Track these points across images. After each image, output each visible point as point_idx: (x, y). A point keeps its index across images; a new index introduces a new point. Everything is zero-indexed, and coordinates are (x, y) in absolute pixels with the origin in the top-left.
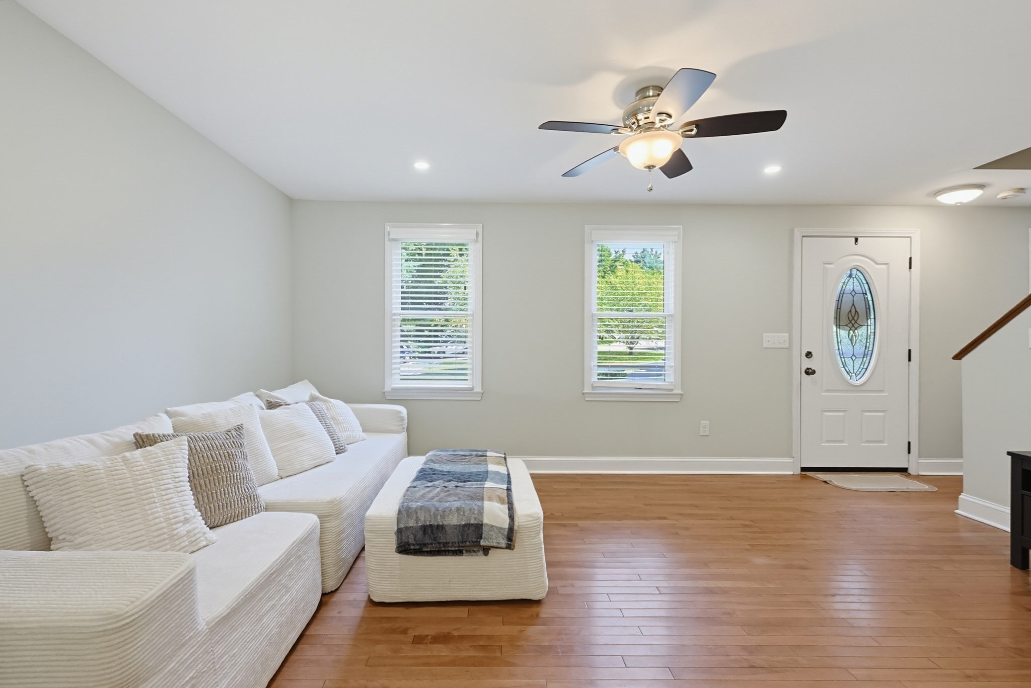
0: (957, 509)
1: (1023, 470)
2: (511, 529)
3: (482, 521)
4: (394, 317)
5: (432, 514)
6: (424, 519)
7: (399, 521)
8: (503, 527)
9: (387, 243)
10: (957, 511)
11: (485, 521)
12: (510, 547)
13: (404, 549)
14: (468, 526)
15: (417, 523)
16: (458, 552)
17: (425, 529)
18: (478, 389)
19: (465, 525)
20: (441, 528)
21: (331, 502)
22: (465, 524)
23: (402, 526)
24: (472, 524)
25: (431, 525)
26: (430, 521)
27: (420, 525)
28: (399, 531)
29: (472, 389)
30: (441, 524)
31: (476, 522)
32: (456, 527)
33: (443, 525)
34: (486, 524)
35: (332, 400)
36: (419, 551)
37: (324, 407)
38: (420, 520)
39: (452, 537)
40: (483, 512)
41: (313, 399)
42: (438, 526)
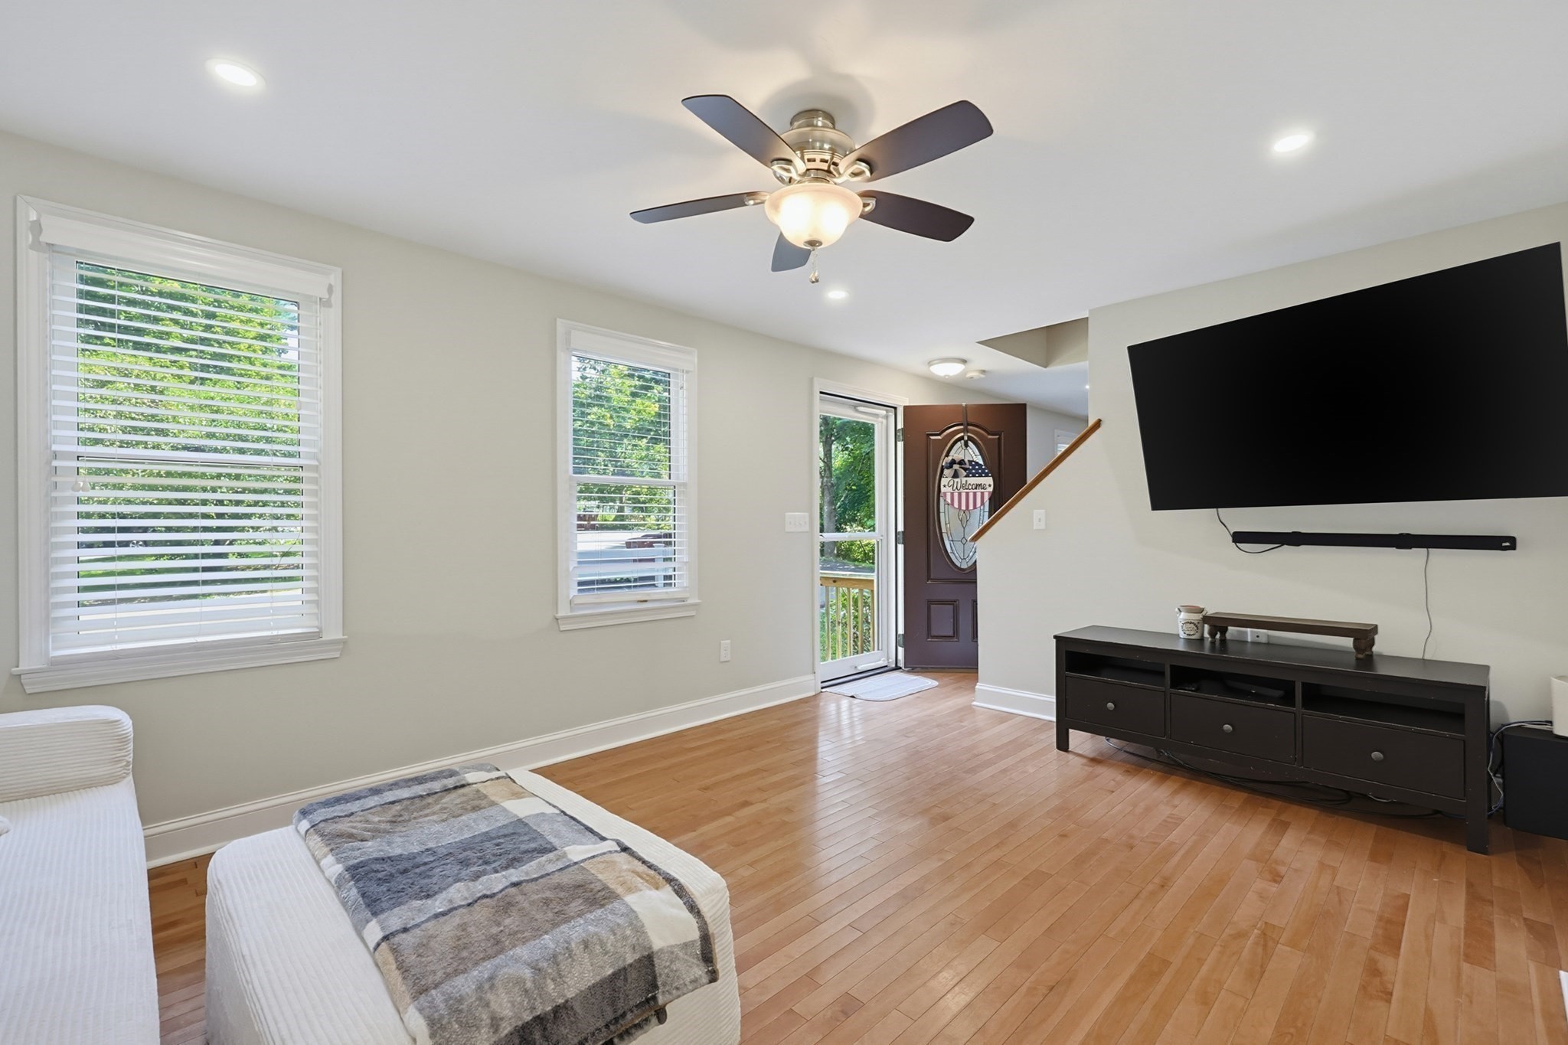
0: (974, 701)
1: (1067, 652)
2: (704, 936)
3: (650, 948)
4: (55, 463)
5: (529, 985)
6: (513, 1010)
8: (690, 939)
10: (974, 703)
11: (657, 943)
12: (714, 977)
14: (622, 973)
15: (496, 1031)
19: (615, 976)
20: (562, 1010)
22: (614, 974)
24: (631, 965)
25: (538, 1017)
26: (533, 1008)
27: (506, 1032)
29: (318, 635)
30: (561, 1001)
31: (637, 956)
32: (593, 990)
33: (567, 1001)
34: (661, 950)
38: (502, 1019)
39: (590, 1021)
40: (643, 926)
42: (556, 1010)
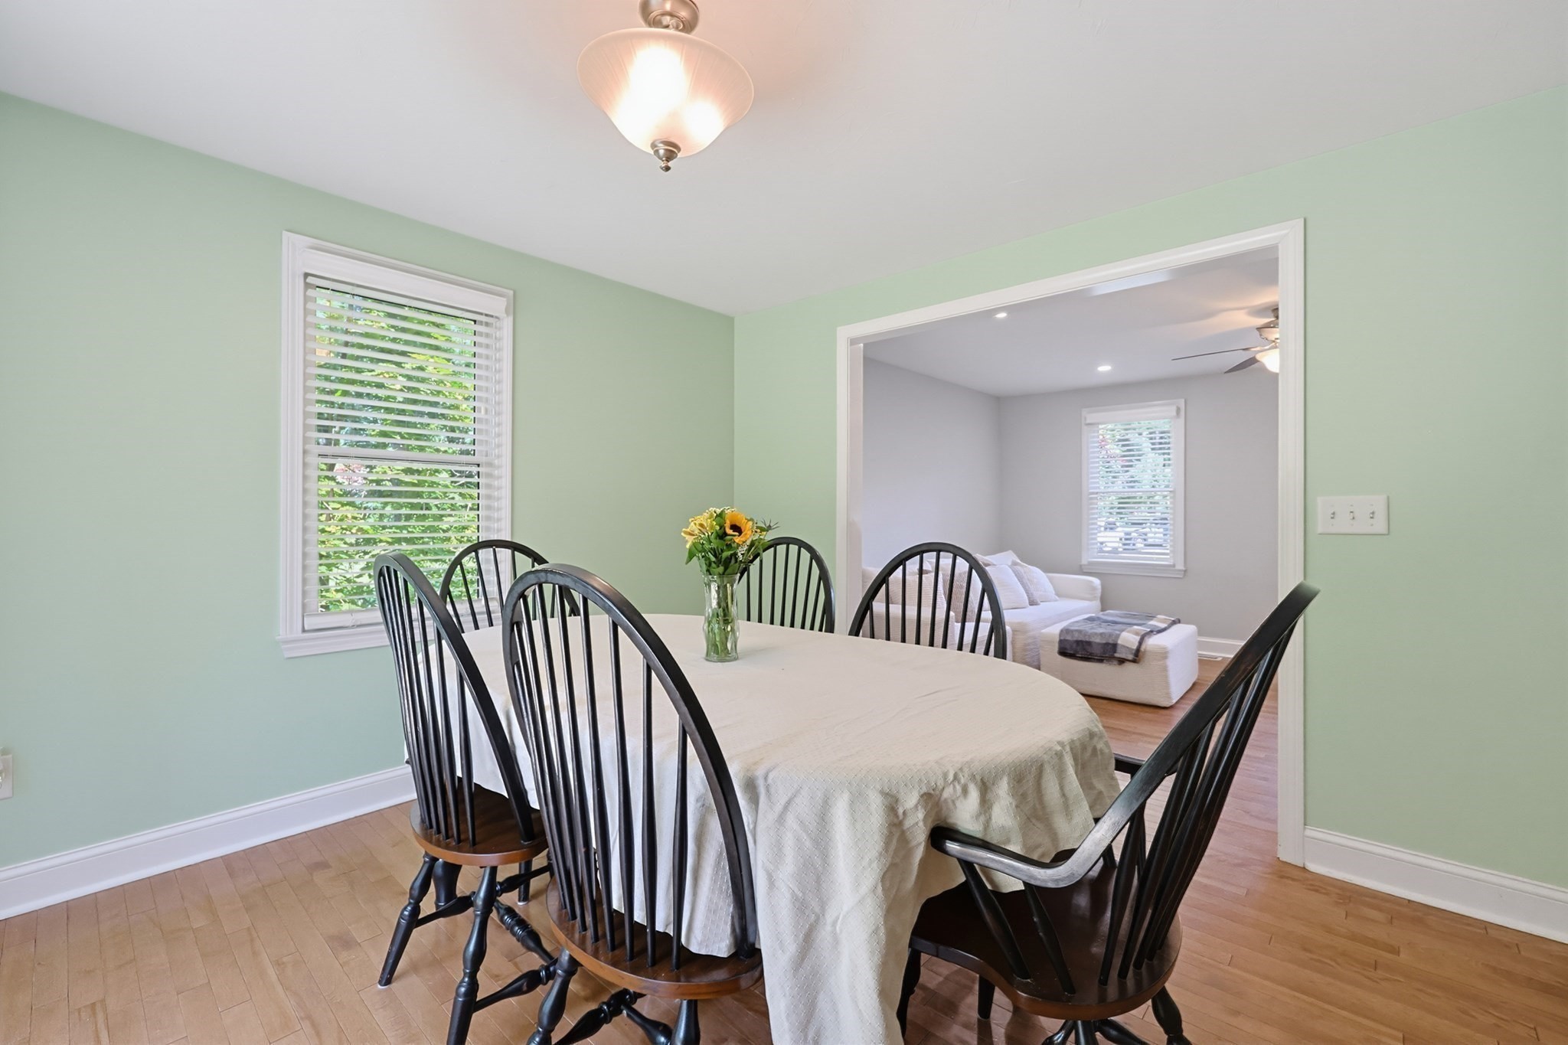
2: (1138, 650)
3: (1118, 641)
4: (1091, 496)
5: (1083, 634)
6: (1077, 637)
7: (1060, 635)
8: (1133, 648)
9: (1085, 428)
11: (1121, 642)
12: (1134, 661)
13: (1063, 652)
14: (1107, 644)
15: (1072, 638)
16: (1101, 661)
17: (1078, 642)
18: (1180, 566)
20: (1089, 643)
21: (1019, 623)
22: (1106, 642)
23: (1062, 638)
24: (1111, 643)
25: (1081, 640)
26: (1081, 638)
27: (1074, 639)
28: (1061, 641)
29: (1174, 566)
30: (1088, 640)
31: (1113, 642)
32: (1099, 644)
34: (1121, 644)
35: (1030, 566)
36: (1072, 656)
37: (1022, 571)
38: (1074, 636)
39: (1097, 651)
40: (1119, 636)
41: (1015, 564)
42: (1086, 642)
